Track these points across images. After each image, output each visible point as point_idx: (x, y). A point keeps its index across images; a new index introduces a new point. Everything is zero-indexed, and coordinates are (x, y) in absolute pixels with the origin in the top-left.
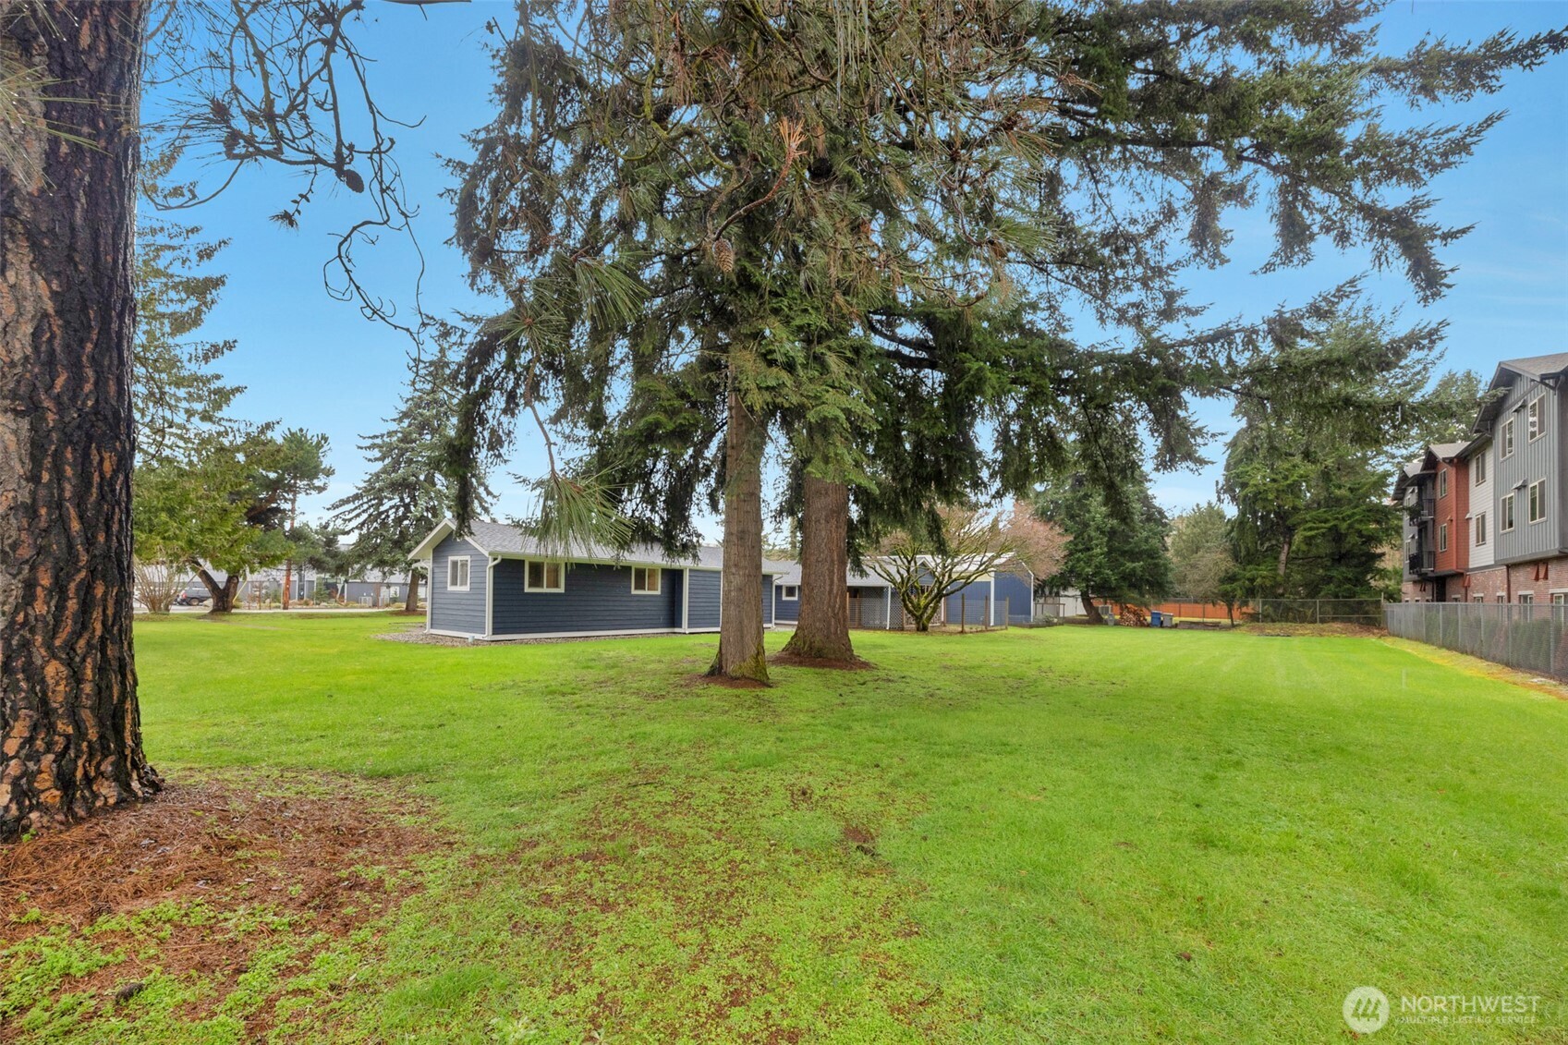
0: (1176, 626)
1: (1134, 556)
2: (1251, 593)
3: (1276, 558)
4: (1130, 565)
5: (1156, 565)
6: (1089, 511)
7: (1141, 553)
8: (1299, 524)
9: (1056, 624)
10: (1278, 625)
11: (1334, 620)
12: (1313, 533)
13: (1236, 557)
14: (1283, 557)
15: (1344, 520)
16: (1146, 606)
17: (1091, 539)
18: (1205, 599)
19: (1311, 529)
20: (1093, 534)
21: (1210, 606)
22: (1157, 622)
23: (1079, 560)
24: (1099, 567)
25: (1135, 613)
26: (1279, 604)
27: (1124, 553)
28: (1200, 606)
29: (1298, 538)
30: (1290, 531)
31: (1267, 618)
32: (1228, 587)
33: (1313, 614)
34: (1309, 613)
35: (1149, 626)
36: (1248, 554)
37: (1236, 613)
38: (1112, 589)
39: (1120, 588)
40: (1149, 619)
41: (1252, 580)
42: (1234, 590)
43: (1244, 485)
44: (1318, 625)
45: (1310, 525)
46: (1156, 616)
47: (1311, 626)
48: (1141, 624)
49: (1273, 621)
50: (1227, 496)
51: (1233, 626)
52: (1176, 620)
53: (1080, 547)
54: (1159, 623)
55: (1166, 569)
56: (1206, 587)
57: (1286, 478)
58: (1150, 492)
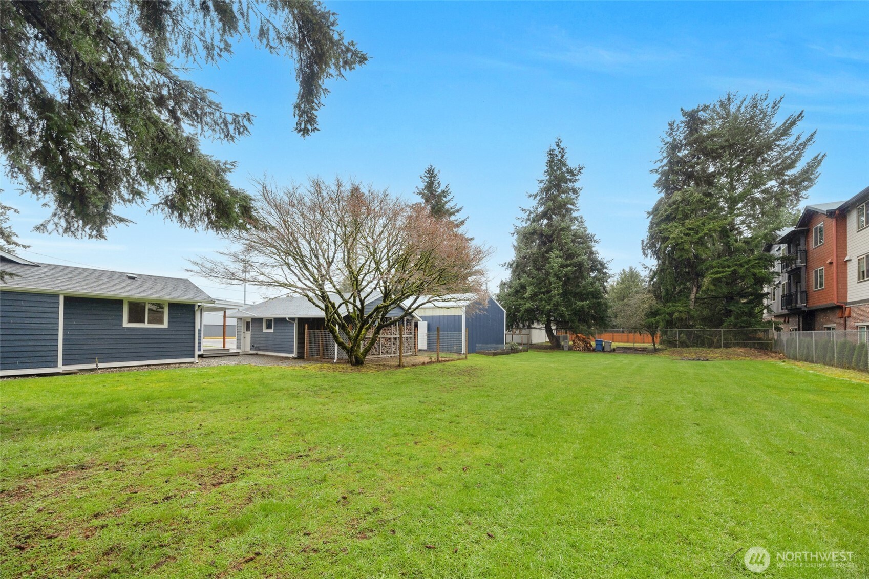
0: (614, 350)
1: (582, 297)
2: (670, 324)
3: (688, 297)
4: (580, 303)
5: (599, 304)
6: (549, 263)
7: (588, 294)
8: (707, 269)
9: (521, 351)
10: (692, 349)
11: (735, 345)
12: (719, 275)
13: (658, 297)
14: (692, 296)
15: (741, 266)
16: (592, 335)
17: (550, 283)
18: (634, 329)
19: (717, 273)
20: (552, 279)
21: (638, 334)
22: (600, 347)
23: (541, 300)
24: (556, 305)
25: (584, 341)
26: (691, 333)
27: (575, 295)
28: (631, 335)
29: (706, 281)
30: (700, 275)
31: (684, 345)
32: (653, 320)
33: (718, 341)
34: (715, 340)
35: (594, 350)
36: (667, 294)
37: (658, 340)
38: (566, 323)
39: (572, 321)
40: (593, 344)
41: (671, 314)
42: (658, 322)
43: (665, 239)
44: (723, 349)
45: (716, 269)
46: (599, 343)
47: (718, 350)
48: (588, 349)
49: (687, 346)
50: (650, 251)
51: (656, 350)
52: (615, 345)
53: (543, 290)
54: (601, 348)
55: (606, 306)
56: (635, 321)
57: (697, 233)
58: (594, 249)
